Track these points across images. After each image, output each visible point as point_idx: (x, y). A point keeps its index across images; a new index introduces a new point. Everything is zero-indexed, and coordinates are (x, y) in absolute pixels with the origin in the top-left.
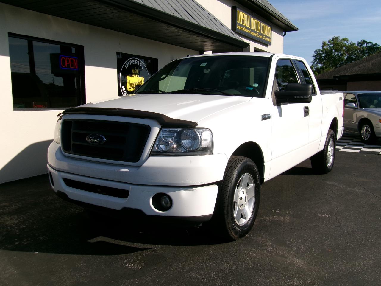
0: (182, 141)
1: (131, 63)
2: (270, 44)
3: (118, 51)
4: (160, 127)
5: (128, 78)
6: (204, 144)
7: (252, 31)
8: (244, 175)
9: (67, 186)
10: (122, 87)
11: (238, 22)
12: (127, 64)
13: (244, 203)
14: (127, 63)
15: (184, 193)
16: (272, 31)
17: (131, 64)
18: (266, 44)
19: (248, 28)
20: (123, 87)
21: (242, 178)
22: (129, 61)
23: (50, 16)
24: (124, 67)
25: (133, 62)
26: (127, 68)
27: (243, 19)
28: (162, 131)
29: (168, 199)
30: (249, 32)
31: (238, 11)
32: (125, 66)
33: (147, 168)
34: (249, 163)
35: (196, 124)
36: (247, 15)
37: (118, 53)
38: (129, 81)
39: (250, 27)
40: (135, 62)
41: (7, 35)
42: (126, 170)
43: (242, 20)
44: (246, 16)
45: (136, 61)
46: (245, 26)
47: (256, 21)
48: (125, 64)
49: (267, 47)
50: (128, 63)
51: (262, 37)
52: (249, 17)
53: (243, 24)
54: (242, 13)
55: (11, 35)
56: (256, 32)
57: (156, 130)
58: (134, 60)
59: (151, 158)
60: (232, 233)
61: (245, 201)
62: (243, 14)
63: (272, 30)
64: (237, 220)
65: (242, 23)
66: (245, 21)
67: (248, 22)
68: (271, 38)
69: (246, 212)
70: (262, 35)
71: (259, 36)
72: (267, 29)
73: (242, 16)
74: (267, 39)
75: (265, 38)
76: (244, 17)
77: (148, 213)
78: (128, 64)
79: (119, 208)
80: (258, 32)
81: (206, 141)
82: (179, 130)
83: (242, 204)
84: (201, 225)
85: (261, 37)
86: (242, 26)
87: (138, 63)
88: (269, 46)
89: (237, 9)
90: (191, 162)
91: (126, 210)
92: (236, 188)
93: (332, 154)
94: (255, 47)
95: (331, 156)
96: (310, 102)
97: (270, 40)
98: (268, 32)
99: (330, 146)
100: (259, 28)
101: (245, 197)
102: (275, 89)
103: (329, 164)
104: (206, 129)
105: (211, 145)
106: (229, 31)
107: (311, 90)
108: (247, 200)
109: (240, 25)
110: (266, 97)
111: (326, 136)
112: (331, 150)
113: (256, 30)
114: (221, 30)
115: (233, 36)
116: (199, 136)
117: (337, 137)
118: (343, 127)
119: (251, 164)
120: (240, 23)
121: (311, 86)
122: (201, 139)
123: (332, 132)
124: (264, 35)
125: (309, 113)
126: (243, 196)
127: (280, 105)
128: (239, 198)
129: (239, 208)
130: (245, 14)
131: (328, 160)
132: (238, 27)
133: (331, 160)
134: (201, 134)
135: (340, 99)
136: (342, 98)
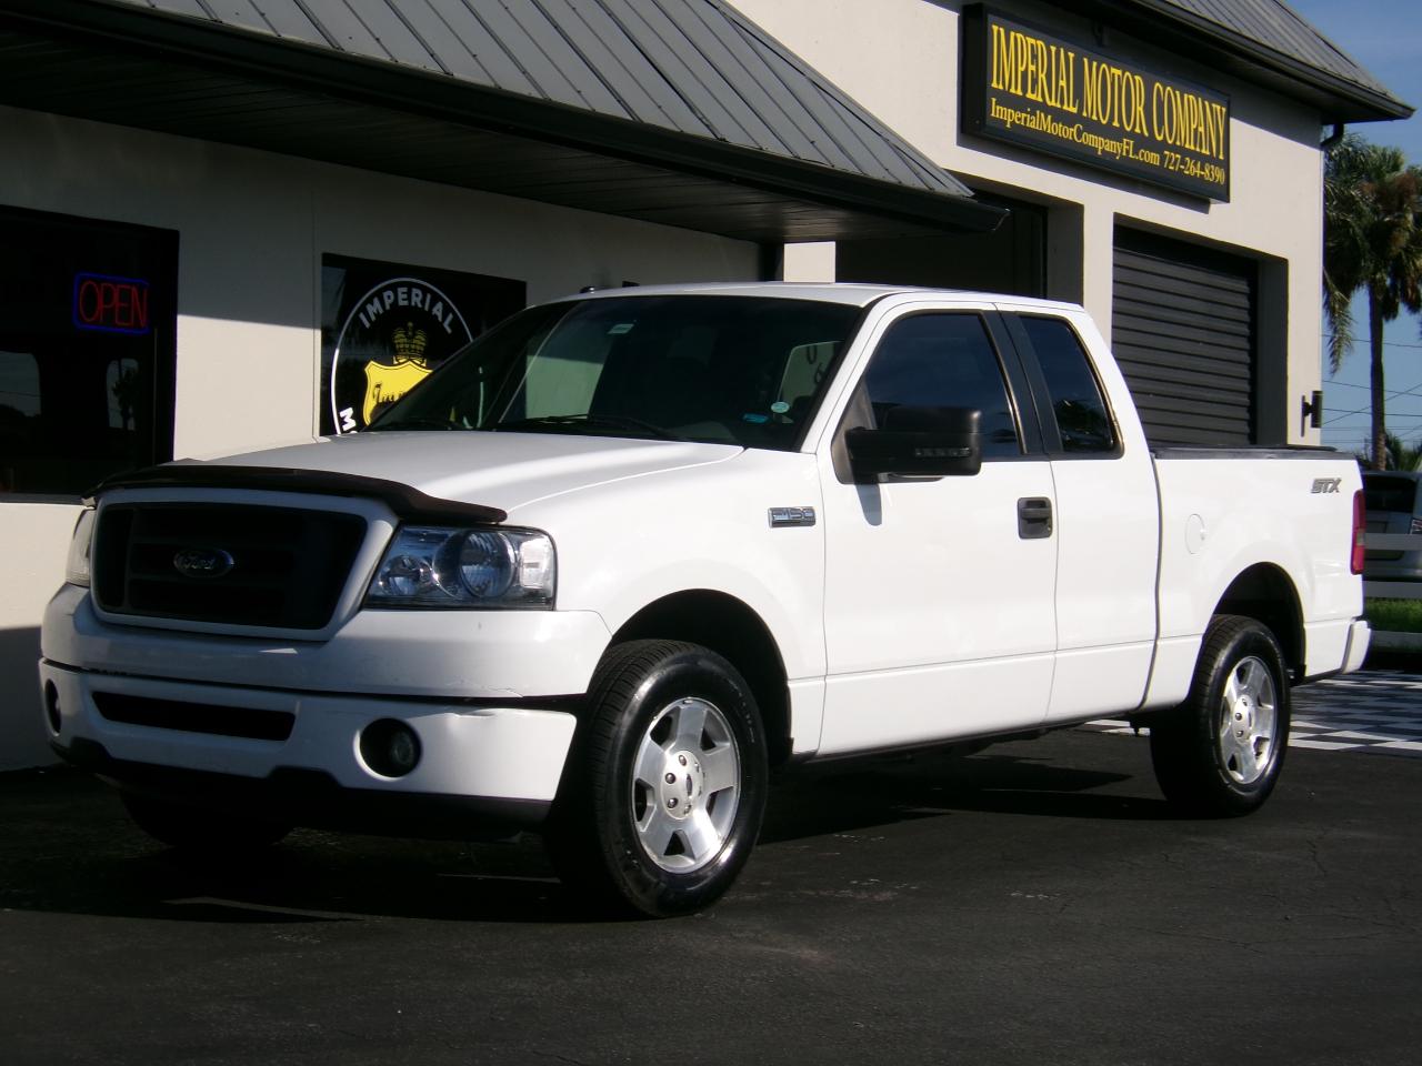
0: (465, 568)
1: (388, 303)
2: (1224, 195)
3: (328, 251)
4: (396, 521)
5: (374, 371)
6: (530, 579)
7: (1092, 127)
8: (684, 703)
9: (103, 719)
10: (342, 414)
11: (994, 85)
12: (369, 307)
13: (683, 796)
14: (370, 301)
15: (455, 721)
16: (1232, 120)
17: (388, 307)
18: (1200, 195)
19: (1059, 116)
20: (348, 413)
21: (676, 710)
22: (379, 295)
24: (356, 319)
25: (401, 296)
26: (367, 325)
27: (1032, 68)
28: (403, 535)
29: (408, 739)
30: (1069, 133)
31: (995, 28)
32: (362, 316)
33: (353, 643)
34: (704, 664)
35: (502, 515)
36: (1053, 49)
37: (330, 260)
38: (378, 386)
39: (1074, 110)
40: (409, 299)
42: (291, 651)
43: (1025, 74)
44: (1049, 50)
45: (415, 291)
46: (1044, 107)
47: (1117, 72)
48: (363, 309)
49: (1206, 211)
50: (376, 301)
51: (1163, 157)
52: (1071, 55)
53: (1029, 95)
54: (1019, 36)
56: (1117, 134)
57: (383, 531)
58: (405, 290)
59: (365, 615)
60: (627, 878)
61: (690, 793)
62: (1031, 41)
63: (1228, 115)
64: (649, 846)
65: (1024, 89)
66: (1042, 76)
67: (1063, 83)
68: (1225, 165)
69: (697, 834)
70: (1160, 147)
71: (1136, 152)
72: (1191, 114)
73: (1020, 54)
74: (1193, 169)
75: (1183, 162)
76: (1034, 57)
77: (347, 782)
78: (374, 308)
79: (261, 771)
80: (1132, 135)
81: (534, 570)
82: (451, 533)
83: (676, 801)
85: (1153, 158)
86: (1020, 104)
87: (423, 302)
88: (1216, 207)
89: (991, 17)
90: (480, 626)
91: (284, 774)
92: (647, 739)
93: (1267, 734)
94: (1117, 217)
95: (1260, 741)
96: (974, 471)
97: (1219, 175)
98: (1201, 129)
99: (1245, 692)
100: (1140, 109)
101: (689, 778)
102: (853, 423)
103: (1241, 773)
104: (537, 532)
105: (550, 584)
106: (896, 149)
107: (975, 431)
108: (695, 790)
109: (1007, 100)
110: (804, 448)
111: (1199, 640)
112: (1257, 712)
113: (1116, 124)
114: (842, 149)
115: (917, 174)
116: (511, 552)
117: (1307, 662)
118: (1358, 619)
119: (715, 668)
120: (1013, 90)
121: (976, 415)
122: (518, 562)
123: (1254, 627)
124: (1174, 148)
125: (1051, 526)
126: (682, 774)
127: (875, 482)
128: (663, 779)
129: (660, 809)
130: (1040, 43)
131: (1236, 754)
132: (998, 112)
133: (1264, 762)
134: (517, 546)
135: (1320, 486)
136: (1339, 480)
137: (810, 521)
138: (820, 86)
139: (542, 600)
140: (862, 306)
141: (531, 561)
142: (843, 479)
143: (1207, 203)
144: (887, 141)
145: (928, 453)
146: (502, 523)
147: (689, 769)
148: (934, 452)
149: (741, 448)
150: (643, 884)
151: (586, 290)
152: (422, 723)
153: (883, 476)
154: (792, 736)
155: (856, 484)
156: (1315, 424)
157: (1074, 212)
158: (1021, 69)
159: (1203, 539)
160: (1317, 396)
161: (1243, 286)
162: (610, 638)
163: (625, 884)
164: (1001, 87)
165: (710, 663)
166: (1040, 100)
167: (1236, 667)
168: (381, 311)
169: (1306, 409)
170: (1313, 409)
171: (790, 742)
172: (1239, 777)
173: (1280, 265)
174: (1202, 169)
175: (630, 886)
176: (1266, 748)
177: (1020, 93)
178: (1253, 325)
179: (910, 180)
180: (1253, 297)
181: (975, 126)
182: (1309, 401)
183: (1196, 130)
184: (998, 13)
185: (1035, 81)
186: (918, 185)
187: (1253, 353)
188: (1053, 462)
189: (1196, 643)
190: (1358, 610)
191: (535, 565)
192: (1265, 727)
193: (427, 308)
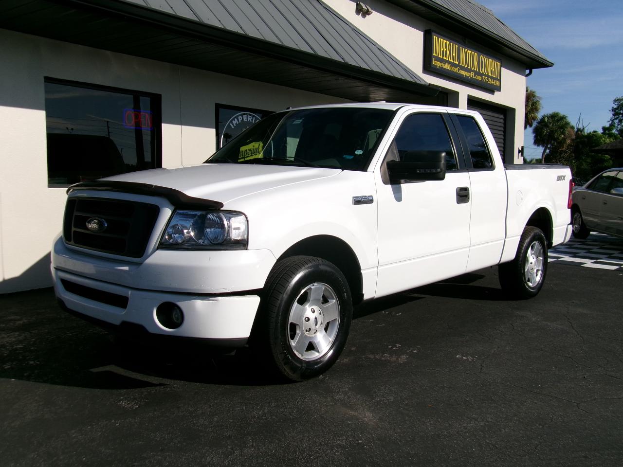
0: (208, 230)
1: (240, 120)
2: (499, 89)
3: (217, 102)
4: (173, 208)
6: (235, 235)
7: (462, 68)
8: (313, 285)
9: (65, 290)
11: (434, 54)
12: (233, 121)
13: (313, 327)
15: (199, 303)
16: (502, 68)
17: (240, 122)
18: (491, 90)
19: (453, 65)
21: (310, 289)
22: (237, 117)
23: (108, 52)
24: (229, 125)
25: (244, 118)
26: (233, 127)
27: (445, 49)
28: (176, 214)
29: (178, 311)
30: (456, 70)
31: (435, 37)
32: (231, 124)
33: (150, 266)
34: (322, 267)
35: (221, 205)
36: (452, 44)
37: (218, 105)
39: (457, 63)
40: (247, 119)
41: (43, 80)
42: (126, 268)
43: (443, 51)
44: (450, 44)
45: (249, 116)
46: (448, 62)
47: (470, 52)
48: (231, 122)
49: (493, 94)
50: (236, 119)
51: (482, 78)
52: (457, 46)
53: (444, 58)
54: (442, 39)
55: (48, 80)
56: (469, 71)
57: (167, 213)
58: (246, 116)
59: (158, 252)
60: (286, 369)
61: (316, 325)
62: (445, 41)
63: (501, 66)
64: (297, 351)
65: (443, 56)
66: (448, 52)
67: (454, 54)
68: (500, 81)
69: (319, 342)
70: (481, 75)
71: (475, 76)
72: (491, 65)
73: (442, 45)
74: (491, 82)
75: (488, 80)
76: (446, 46)
77: (151, 330)
78: (235, 122)
79: (117, 322)
80: (473, 71)
81: (237, 231)
82: (199, 213)
83: (310, 329)
84: (233, 353)
85: (479, 78)
86: (442, 60)
87: (252, 120)
88: (496, 93)
89: (433, 33)
90: (210, 259)
91: (126, 325)
92: (296, 304)
93: (540, 268)
94: (469, 95)
95: (537, 270)
96: (442, 178)
97: (498, 83)
98: (493, 70)
99: (533, 254)
100: (476, 63)
101: (316, 318)
102: (390, 158)
103: (531, 283)
104: (238, 213)
105: (246, 236)
106: (405, 70)
107: (443, 162)
108: (319, 323)
109: (438, 59)
110: (368, 170)
111: (520, 237)
112: (537, 260)
113: (469, 67)
114: (387, 68)
115: (411, 77)
116: (226, 223)
117: (553, 242)
119: (328, 269)
120: (439, 56)
121: (443, 154)
122: (229, 227)
123: (537, 231)
124: (486, 75)
125: (469, 198)
126: (312, 316)
127: (399, 183)
128: (304, 319)
129: (303, 334)
130: (448, 42)
131: (530, 276)
132: (435, 63)
133: (538, 278)
134: (229, 219)
135: (560, 178)
136: (565, 176)
137: (371, 201)
138: (381, 50)
139: (242, 244)
140: (394, 110)
141: (236, 228)
142: (385, 183)
143: (494, 92)
144: (402, 67)
145: (422, 171)
146: (222, 209)
147: (316, 314)
148: (425, 171)
149: (341, 170)
150: (294, 369)
151: (288, 108)
152: (184, 304)
153: (402, 181)
154: (364, 292)
155: (391, 184)
156: (522, 155)
157: (456, 94)
158: (442, 50)
159: (522, 200)
160: (523, 148)
161: (502, 117)
162: (276, 261)
163: (285, 371)
164: (436, 55)
165: (325, 266)
166: (447, 59)
167: (531, 245)
168: (238, 123)
169: (519, 151)
170: (521, 151)
171: (363, 295)
172: (530, 284)
173: (513, 110)
174: (493, 82)
175: (287, 370)
176: (540, 273)
177: (441, 57)
178: (505, 128)
179: (409, 79)
180: (505, 120)
181: (428, 67)
182: (520, 149)
183: (492, 70)
184: (436, 32)
185: (446, 54)
186: (412, 80)
187: (504, 136)
188: (470, 173)
189: (519, 238)
190: (569, 221)
191: (238, 229)
192: (539, 266)
193: (253, 122)
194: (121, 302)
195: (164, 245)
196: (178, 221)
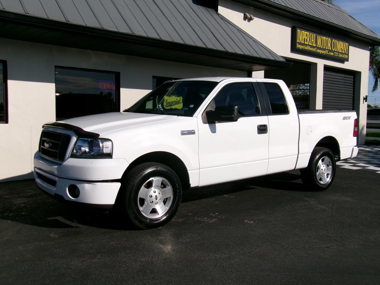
2: (347, 60)
4: (77, 137)
5: (166, 97)
6: (105, 151)
7: (319, 48)
8: (155, 178)
10: (159, 106)
11: (298, 41)
13: (155, 201)
15: (87, 186)
18: (342, 61)
19: (312, 46)
21: (152, 180)
27: (306, 38)
28: (79, 140)
29: (78, 190)
30: (314, 50)
31: (298, 30)
35: (99, 135)
36: (311, 34)
38: (167, 100)
39: (315, 45)
41: (54, 67)
43: (304, 39)
44: (310, 34)
46: (309, 45)
47: (325, 38)
49: (344, 63)
51: (334, 54)
52: (315, 35)
53: (305, 43)
54: (304, 32)
55: (56, 67)
56: (325, 50)
57: (74, 139)
62: (306, 32)
63: (349, 45)
64: (143, 213)
65: (304, 42)
66: (308, 39)
67: (313, 40)
68: (348, 55)
70: (333, 52)
71: (328, 53)
72: (340, 45)
73: (303, 35)
74: (341, 56)
75: (339, 54)
76: (307, 35)
77: (66, 199)
79: (53, 194)
80: (328, 50)
83: (153, 202)
84: (107, 212)
85: (332, 54)
86: (303, 44)
88: (346, 63)
89: (297, 28)
90: (91, 163)
92: (143, 187)
93: (330, 172)
94: (324, 65)
95: (328, 174)
96: (236, 121)
97: (347, 57)
98: (343, 48)
99: (324, 164)
100: (330, 45)
101: (156, 196)
102: (208, 110)
103: (323, 182)
104: (108, 140)
105: (112, 151)
106: (270, 52)
107: (236, 111)
108: (158, 199)
109: (300, 44)
110: (194, 116)
111: (311, 154)
112: (327, 168)
113: (324, 48)
114: (256, 52)
115: (273, 57)
116: (101, 145)
117: (341, 157)
118: (355, 146)
119: (164, 170)
120: (302, 42)
121: (236, 107)
122: (103, 146)
123: (326, 150)
124: (337, 52)
125: (267, 131)
126: (154, 195)
127: (215, 123)
128: (149, 196)
129: (148, 204)
130: (308, 33)
131: (321, 177)
132: (298, 46)
133: (328, 180)
134: (102, 143)
135: (345, 118)
136: (350, 117)
137: (194, 133)
138: (255, 41)
139: (109, 156)
140: (218, 82)
141: (106, 147)
142: (204, 123)
143: (344, 62)
144: (268, 51)
145: (224, 116)
146: (99, 137)
147: (157, 194)
148: (226, 116)
149: (177, 116)
150: (141, 222)
152: (80, 186)
153: (217, 122)
154: (190, 183)
155: (208, 124)
156: (366, 101)
157: (316, 64)
158: (304, 38)
159: (311, 131)
160: (366, 96)
161: (352, 77)
162: (129, 165)
163: (136, 223)
164: (299, 41)
165: (160, 168)
166: (308, 44)
167: (321, 159)
169: (364, 99)
170: (365, 99)
171: (190, 185)
172: (322, 182)
173: (359, 73)
174: (343, 55)
175: (137, 223)
176: (329, 176)
177: (303, 42)
178: (354, 84)
179: (271, 58)
180: (354, 79)
181: (294, 49)
182: (365, 97)
183: (342, 48)
184: (300, 28)
185: (307, 40)
186: (273, 59)
187: (354, 89)
188: (269, 116)
189: (309, 155)
190: (356, 144)
191: (108, 148)
192: (329, 171)
194: (53, 183)
195: (73, 156)
196: (79, 143)
